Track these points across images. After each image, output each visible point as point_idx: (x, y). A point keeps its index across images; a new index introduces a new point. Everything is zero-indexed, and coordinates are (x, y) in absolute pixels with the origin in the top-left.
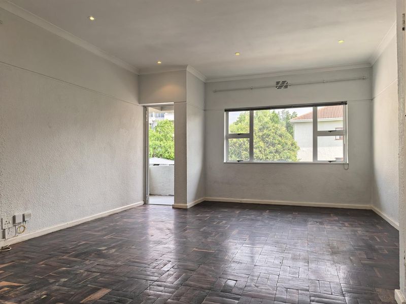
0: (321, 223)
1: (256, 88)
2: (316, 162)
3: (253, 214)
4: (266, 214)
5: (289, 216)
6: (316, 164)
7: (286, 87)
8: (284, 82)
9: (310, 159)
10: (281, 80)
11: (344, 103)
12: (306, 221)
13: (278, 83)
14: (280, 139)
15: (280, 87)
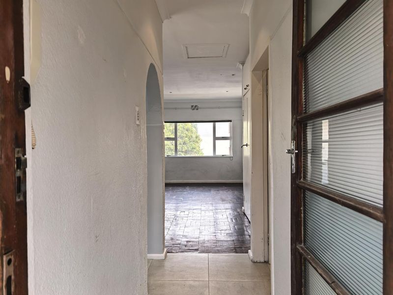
0: (218, 191)
1: (179, 109)
2: (215, 156)
3: (180, 189)
4: (188, 188)
5: (201, 188)
6: (215, 158)
7: (197, 109)
8: (196, 106)
9: (211, 154)
10: (194, 105)
11: (230, 121)
12: (210, 190)
13: (192, 106)
14: (187, 133)
15: (193, 109)
